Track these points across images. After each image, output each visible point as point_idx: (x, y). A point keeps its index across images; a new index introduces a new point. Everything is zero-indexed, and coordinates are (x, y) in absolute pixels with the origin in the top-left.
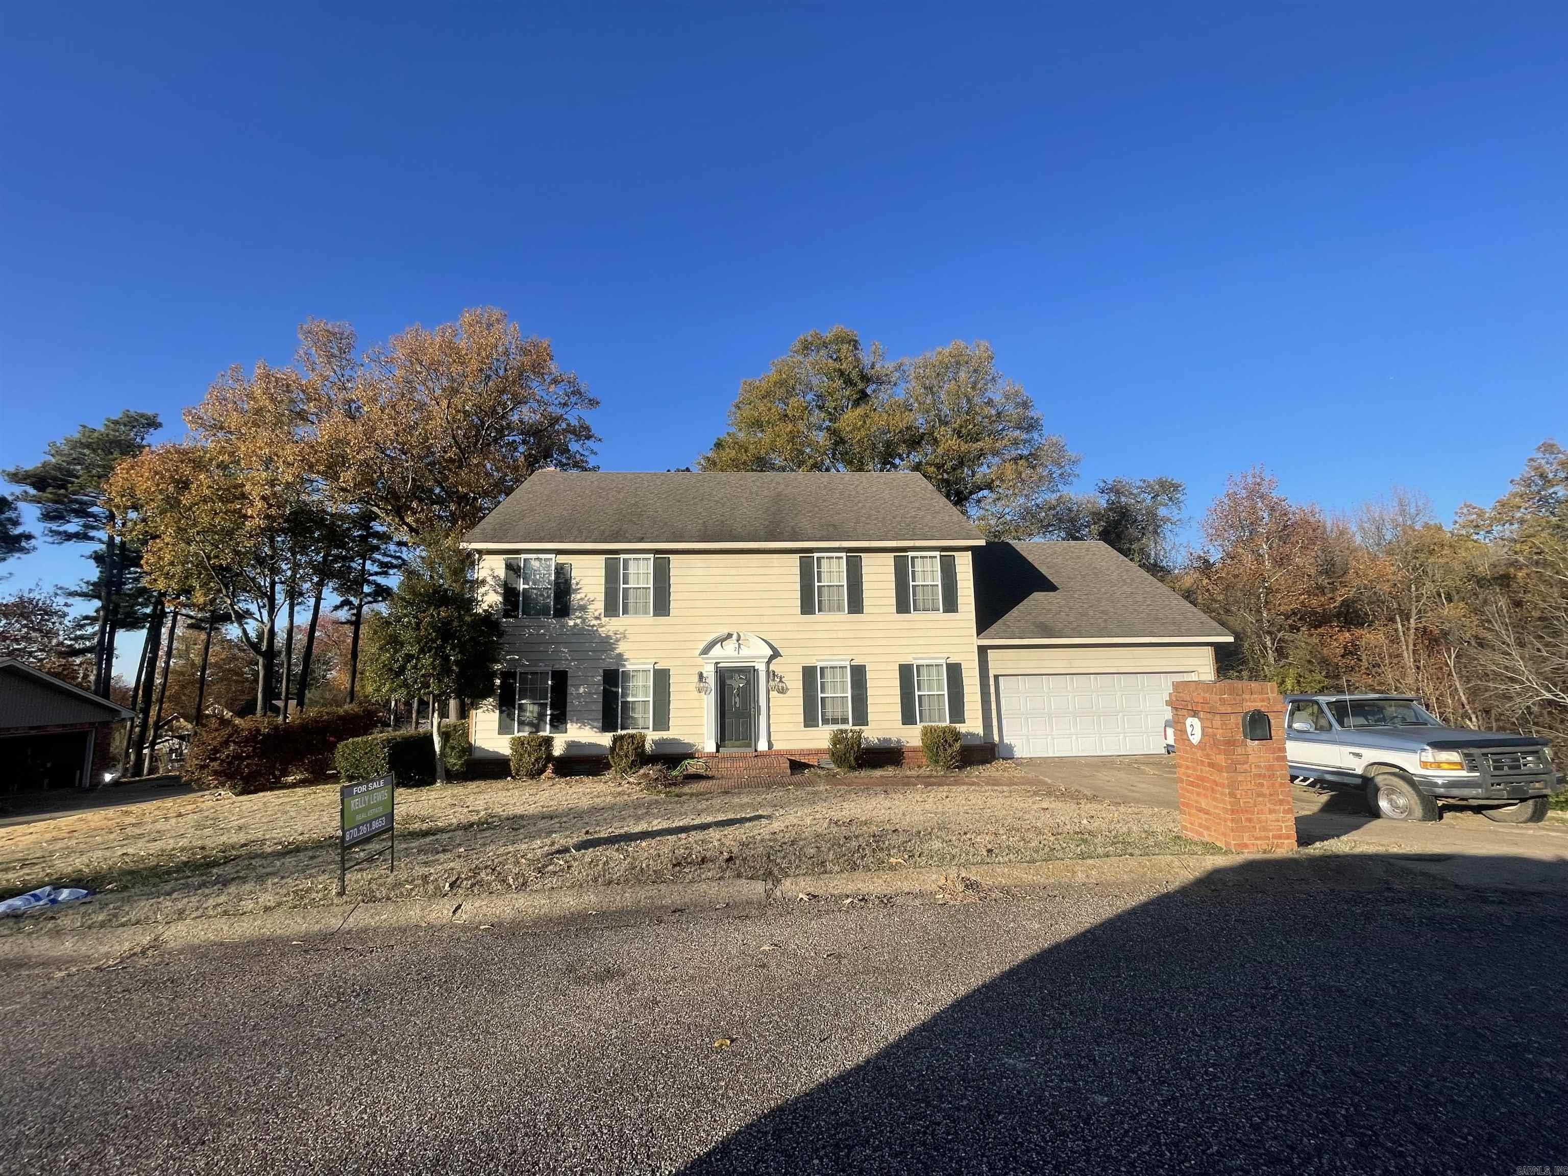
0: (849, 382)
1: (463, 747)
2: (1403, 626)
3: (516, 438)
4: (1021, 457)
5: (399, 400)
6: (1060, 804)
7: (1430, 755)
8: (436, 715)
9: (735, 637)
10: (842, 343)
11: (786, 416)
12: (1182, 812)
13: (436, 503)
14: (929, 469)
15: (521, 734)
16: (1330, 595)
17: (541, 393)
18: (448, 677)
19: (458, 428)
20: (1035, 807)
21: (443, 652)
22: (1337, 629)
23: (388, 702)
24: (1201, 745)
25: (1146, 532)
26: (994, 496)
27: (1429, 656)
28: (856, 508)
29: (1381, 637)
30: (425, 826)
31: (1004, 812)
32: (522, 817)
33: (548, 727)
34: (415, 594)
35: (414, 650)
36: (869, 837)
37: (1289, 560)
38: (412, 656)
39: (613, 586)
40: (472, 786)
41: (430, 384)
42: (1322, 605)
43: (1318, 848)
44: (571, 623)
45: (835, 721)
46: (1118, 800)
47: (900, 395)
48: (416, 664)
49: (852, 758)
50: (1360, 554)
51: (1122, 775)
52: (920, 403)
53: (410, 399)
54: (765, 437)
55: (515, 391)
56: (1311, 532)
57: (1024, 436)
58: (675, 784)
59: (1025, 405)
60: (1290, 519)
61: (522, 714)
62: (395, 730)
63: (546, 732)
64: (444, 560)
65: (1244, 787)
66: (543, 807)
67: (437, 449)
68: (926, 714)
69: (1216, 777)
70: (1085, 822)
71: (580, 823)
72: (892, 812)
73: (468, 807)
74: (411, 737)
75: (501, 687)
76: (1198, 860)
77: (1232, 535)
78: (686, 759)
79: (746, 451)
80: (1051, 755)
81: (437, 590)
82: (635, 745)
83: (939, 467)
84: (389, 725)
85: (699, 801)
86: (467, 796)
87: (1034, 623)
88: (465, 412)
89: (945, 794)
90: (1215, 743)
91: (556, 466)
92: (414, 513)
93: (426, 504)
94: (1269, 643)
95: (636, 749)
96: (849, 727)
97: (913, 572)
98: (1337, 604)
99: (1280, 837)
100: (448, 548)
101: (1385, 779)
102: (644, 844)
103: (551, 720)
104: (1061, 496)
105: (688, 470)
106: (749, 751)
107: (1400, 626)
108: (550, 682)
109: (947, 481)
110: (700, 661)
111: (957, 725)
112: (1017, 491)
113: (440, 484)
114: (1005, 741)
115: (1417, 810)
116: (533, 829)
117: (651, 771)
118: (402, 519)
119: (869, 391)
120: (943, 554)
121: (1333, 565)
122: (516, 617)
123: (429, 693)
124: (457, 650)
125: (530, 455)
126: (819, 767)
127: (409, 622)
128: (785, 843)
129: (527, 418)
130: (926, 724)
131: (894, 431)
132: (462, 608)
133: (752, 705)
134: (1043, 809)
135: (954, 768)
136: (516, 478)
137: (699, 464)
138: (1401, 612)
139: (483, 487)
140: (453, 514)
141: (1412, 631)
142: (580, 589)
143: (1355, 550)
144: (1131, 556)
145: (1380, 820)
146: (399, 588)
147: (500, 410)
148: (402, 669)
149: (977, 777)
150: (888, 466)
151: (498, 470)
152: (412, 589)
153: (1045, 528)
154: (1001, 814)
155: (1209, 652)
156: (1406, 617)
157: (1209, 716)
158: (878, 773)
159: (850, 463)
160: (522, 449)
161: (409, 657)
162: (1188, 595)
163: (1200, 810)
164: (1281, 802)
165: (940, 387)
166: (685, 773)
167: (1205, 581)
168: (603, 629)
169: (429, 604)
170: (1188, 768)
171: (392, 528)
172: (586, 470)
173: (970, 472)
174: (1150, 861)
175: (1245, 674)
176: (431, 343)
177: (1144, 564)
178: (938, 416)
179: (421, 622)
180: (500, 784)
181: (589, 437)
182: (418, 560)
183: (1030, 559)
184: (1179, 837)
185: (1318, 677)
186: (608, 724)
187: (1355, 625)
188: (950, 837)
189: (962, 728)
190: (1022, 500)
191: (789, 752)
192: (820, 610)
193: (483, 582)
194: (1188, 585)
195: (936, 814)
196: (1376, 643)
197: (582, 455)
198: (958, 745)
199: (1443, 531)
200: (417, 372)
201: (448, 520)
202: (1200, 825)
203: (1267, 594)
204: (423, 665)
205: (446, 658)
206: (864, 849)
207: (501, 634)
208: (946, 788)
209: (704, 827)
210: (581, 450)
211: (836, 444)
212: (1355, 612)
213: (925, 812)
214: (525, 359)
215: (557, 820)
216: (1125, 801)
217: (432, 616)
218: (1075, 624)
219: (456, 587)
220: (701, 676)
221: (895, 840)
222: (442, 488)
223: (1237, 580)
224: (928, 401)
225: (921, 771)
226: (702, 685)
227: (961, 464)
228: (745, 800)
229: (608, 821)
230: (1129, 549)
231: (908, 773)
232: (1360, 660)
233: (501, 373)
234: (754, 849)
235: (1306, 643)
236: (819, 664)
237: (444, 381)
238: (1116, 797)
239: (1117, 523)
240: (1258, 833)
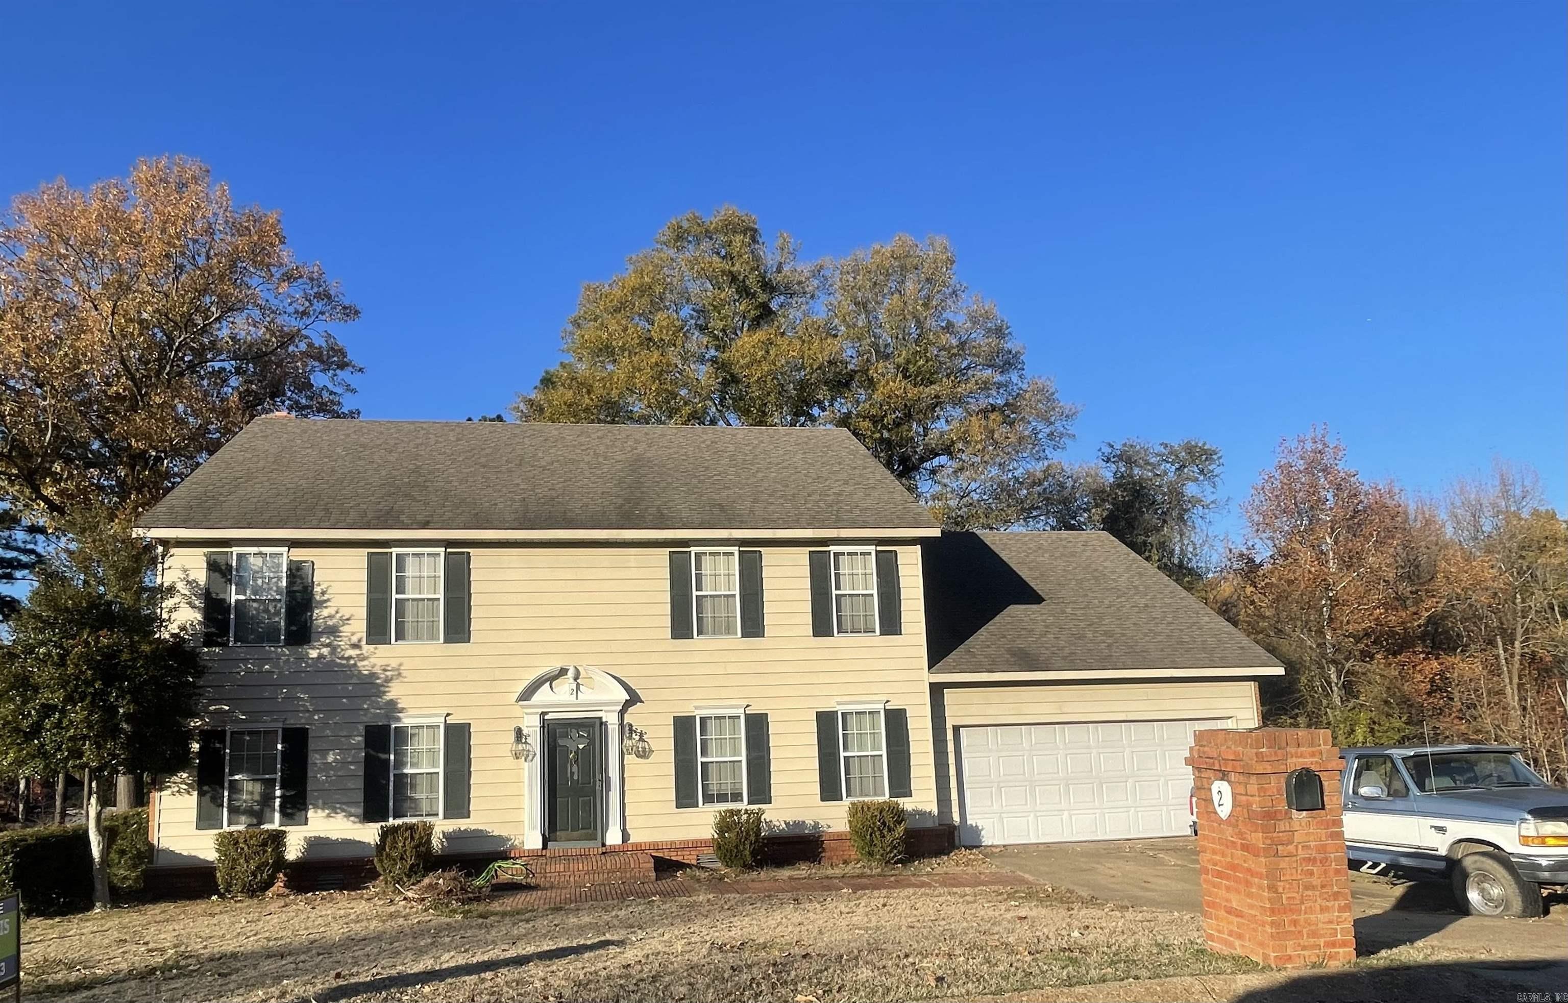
0: (744, 291)
1: (138, 850)
2: (1505, 650)
3: (226, 365)
4: (994, 408)
5: (29, 300)
6: (1044, 911)
7: (1531, 827)
8: (93, 800)
9: (571, 673)
10: (735, 232)
11: (650, 339)
12: (1205, 914)
13: (94, 465)
14: (862, 424)
15: (233, 828)
16: (1413, 609)
17: (264, 295)
18: (114, 739)
19: (131, 346)
20: (1009, 916)
21: (105, 701)
22: (1422, 656)
23: (15, 782)
24: (1232, 820)
25: (1168, 518)
26: (955, 465)
27: (1538, 692)
28: (753, 480)
29: (1478, 668)
30: (73, 977)
31: (965, 924)
32: (234, 956)
33: (277, 816)
34: (57, 609)
35: (57, 698)
36: (768, 965)
37: (1360, 559)
38: (54, 708)
39: (380, 596)
40: (155, 911)
41: (82, 275)
42: (1403, 623)
43: (1384, 958)
44: (314, 654)
45: (722, 798)
46: (1126, 903)
47: (820, 314)
48: (60, 721)
49: (747, 852)
50: (1451, 552)
51: (1129, 867)
52: (848, 327)
53: (49, 299)
54: (619, 371)
55: (223, 290)
56: (1388, 520)
57: (998, 378)
58: (478, 899)
59: (999, 332)
60: (1361, 502)
61: (234, 796)
62: (24, 827)
63: (275, 823)
64: (107, 556)
65: (1288, 877)
66: (268, 939)
67: (95, 380)
68: (855, 784)
69: (1251, 864)
70: (1076, 934)
71: (328, 962)
72: (803, 929)
73: (146, 943)
74: (52, 835)
75: (200, 754)
76: (1225, 981)
77: (1284, 523)
78: (496, 860)
79: (589, 392)
80: (1034, 841)
81: (95, 602)
82: (416, 842)
83: (876, 420)
84: (16, 820)
85: (514, 924)
86: (146, 926)
87: (1009, 651)
88: (141, 322)
89: (882, 901)
90: (1251, 817)
91: (290, 409)
92: (57, 480)
93: (77, 467)
94: (1334, 677)
95: (416, 847)
96: (743, 805)
97: (837, 575)
98: (1421, 621)
99: (1333, 945)
100: (114, 537)
101: (1476, 862)
102: (427, 989)
103: (281, 806)
104: (1049, 466)
105: (499, 418)
106: (592, 846)
107: (1501, 652)
108: (279, 747)
109: (888, 443)
110: (517, 710)
111: (901, 801)
112: (986, 458)
113: (99, 435)
114: (969, 823)
115: (1514, 903)
116: (252, 973)
117: (441, 880)
118: (36, 490)
119: (774, 306)
120: (879, 548)
121: (1417, 567)
122: (224, 645)
123: (83, 767)
124: (128, 697)
125: (248, 392)
126: (699, 867)
127: (49, 654)
128: (642, 980)
129: (243, 333)
130: (855, 800)
131: (811, 365)
132: (137, 632)
133: (598, 776)
134: (1020, 918)
135: (896, 863)
136: (225, 427)
137: (517, 409)
138: (1503, 631)
139: (171, 440)
140: (121, 483)
141: (1517, 658)
142: (328, 600)
143: (1446, 546)
144: (1147, 554)
145: (1470, 917)
146: (31, 600)
147: (199, 320)
148: (36, 729)
149: (928, 874)
150: (803, 419)
151: (196, 414)
152: (51, 602)
153: (1027, 512)
154: (958, 927)
155: (1251, 689)
156: (1509, 640)
157: (1242, 778)
158: (785, 873)
159: (746, 412)
160: (234, 381)
161: (47, 710)
162: (1226, 610)
163: (1230, 911)
164: (1336, 896)
165: (877, 303)
166: (494, 881)
167: (1249, 589)
168: (365, 663)
169: (81, 625)
170: (1214, 852)
171: (20, 506)
172: (338, 417)
173: (921, 430)
174: (1161, 985)
175: (1302, 720)
176: (84, 211)
177: (1166, 565)
178: (875, 345)
179: (68, 653)
180: (200, 906)
181: (342, 366)
182: (64, 556)
183: (1004, 556)
184: (1202, 951)
185: (1397, 724)
186: (372, 813)
187: (1444, 650)
188: (884, 962)
189: (907, 804)
190: (995, 471)
191: (656, 846)
192: (700, 633)
193: (171, 590)
194: (1227, 594)
195: (867, 929)
196: (1472, 676)
197: (331, 393)
198: (901, 829)
199: (1557, 520)
200: (60, 255)
201: (113, 492)
202: (1231, 933)
203: (1332, 608)
204: (71, 722)
205: (112, 710)
206: (758, 984)
207: (200, 672)
208: (883, 892)
209: (520, 961)
210: (331, 387)
211: (725, 383)
212: (1446, 632)
213: (851, 927)
214: (241, 242)
215: (290, 959)
216: (1135, 903)
217: (87, 644)
218: (1067, 651)
219: (127, 599)
220: (519, 733)
221: (804, 968)
222: (105, 442)
223: (1293, 587)
224: (860, 324)
225: (849, 869)
226: (520, 747)
227: (908, 416)
228: (586, 919)
229: (372, 958)
230: (1145, 543)
231: (830, 872)
232: (1452, 699)
233: (201, 261)
234: (596, 990)
235: (1382, 676)
236: (699, 713)
237: (106, 271)
238: (1122, 899)
239: (1127, 506)
240: (1305, 941)
